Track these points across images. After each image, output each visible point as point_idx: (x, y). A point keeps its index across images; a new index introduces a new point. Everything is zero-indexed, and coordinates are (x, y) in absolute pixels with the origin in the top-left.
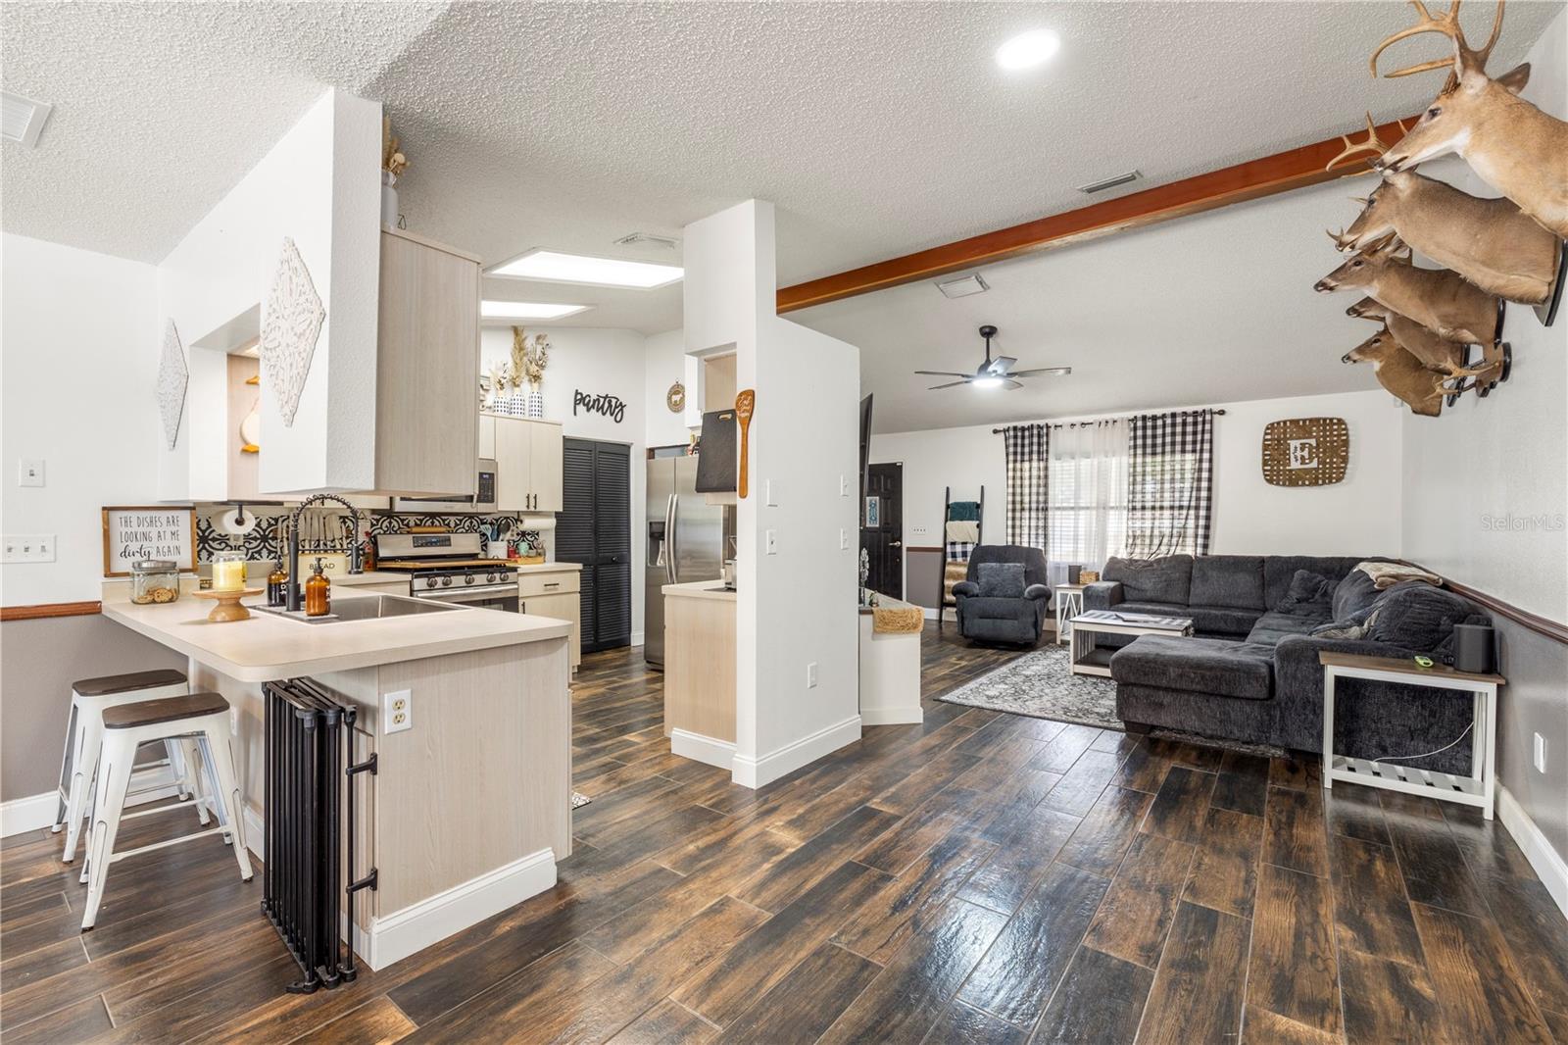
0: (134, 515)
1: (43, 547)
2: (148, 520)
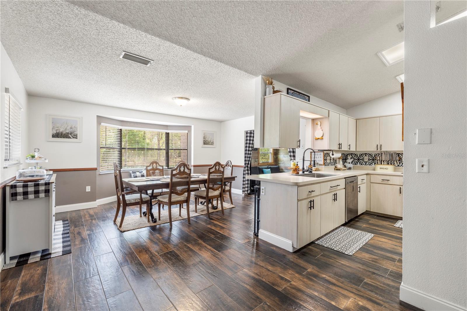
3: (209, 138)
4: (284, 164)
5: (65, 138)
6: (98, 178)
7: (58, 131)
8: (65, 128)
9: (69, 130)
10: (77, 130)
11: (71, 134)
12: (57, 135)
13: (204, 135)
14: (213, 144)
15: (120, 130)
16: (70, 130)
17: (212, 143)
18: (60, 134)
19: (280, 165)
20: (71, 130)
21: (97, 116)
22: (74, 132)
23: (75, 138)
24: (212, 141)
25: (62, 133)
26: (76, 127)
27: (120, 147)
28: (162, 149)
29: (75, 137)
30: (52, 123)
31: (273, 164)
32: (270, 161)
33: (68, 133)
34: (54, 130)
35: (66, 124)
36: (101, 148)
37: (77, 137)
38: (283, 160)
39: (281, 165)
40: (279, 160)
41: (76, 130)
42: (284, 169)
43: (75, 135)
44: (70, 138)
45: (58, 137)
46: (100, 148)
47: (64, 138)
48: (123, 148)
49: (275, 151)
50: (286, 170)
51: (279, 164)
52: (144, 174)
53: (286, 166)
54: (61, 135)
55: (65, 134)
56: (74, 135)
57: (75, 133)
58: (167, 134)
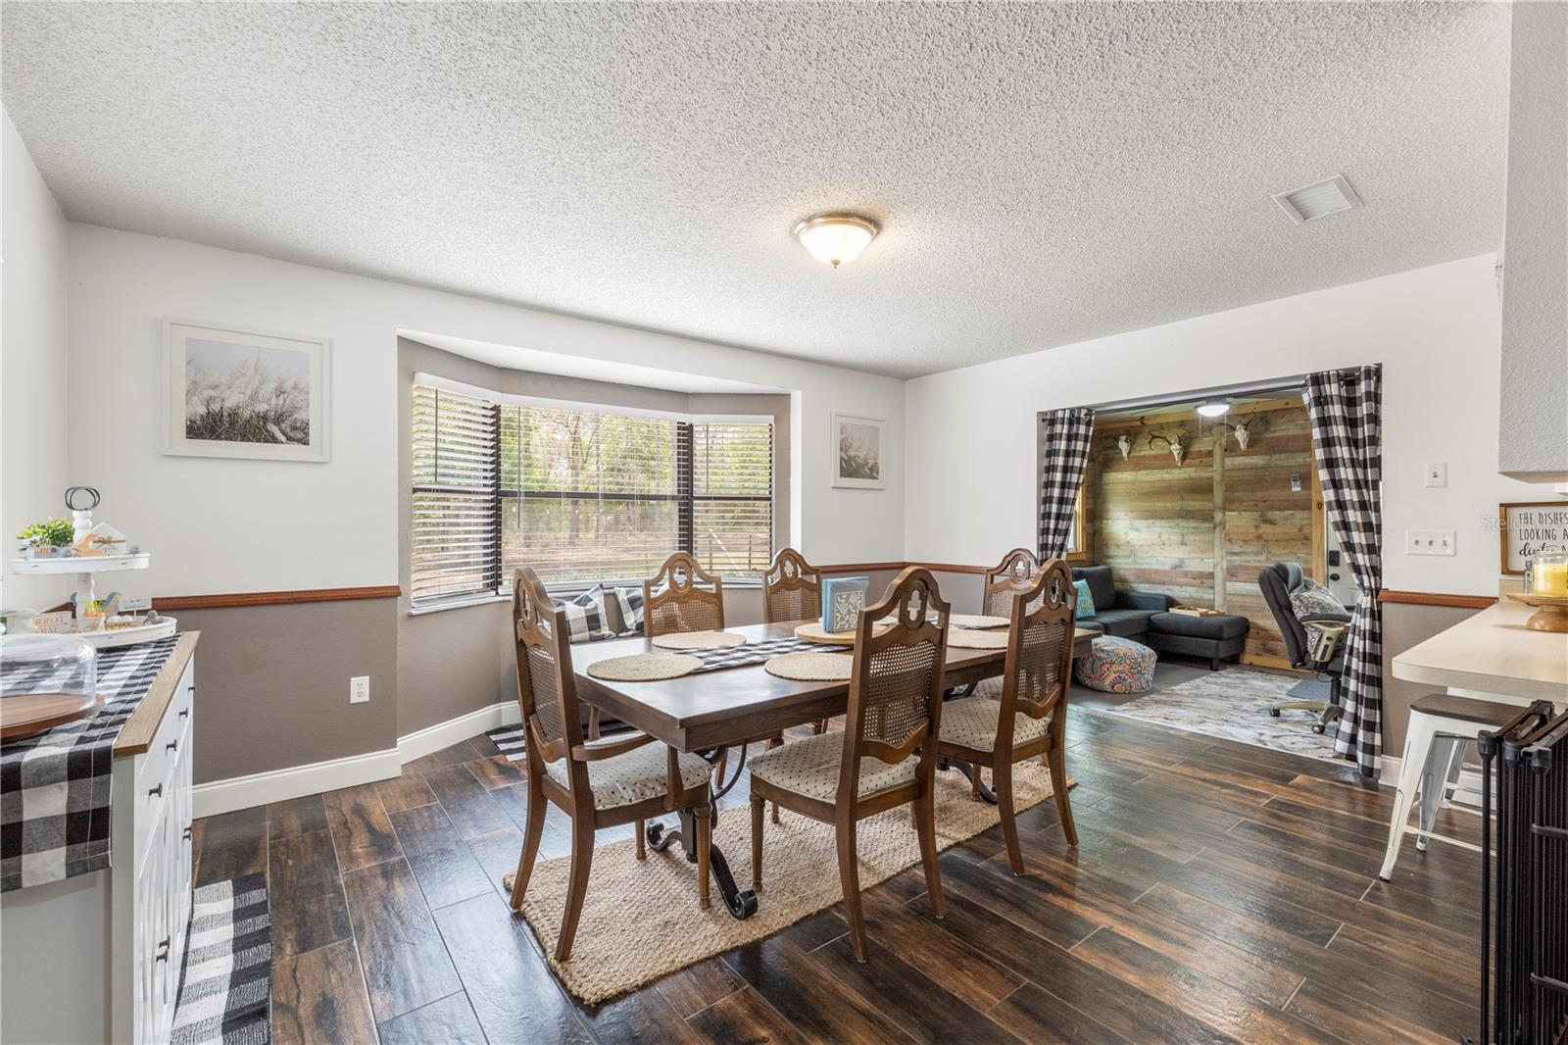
0: (1535, 511)
1: (1445, 542)
2: (1552, 516)
3: (859, 447)
4: (1131, 560)
5: (249, 440)
6: (404, 634)
7: (215, 407)
8: (248, 392)
9: (270, 399)
10: (306, 400)
11: (278, 420)
12: (210, 427)
13: (841, 433)
14: (875, 474)
15: (491, 409)
16: (273, 401)
17: (871, 469)
18: (226, 419)
19: (1111, 561)
20: (281, 401)
21: (401, 339)
22: (294, 409)
23: (299, 441)
24: (871, 462)
25: (234, 415)
26: (302, 386)
27: (492, 486)
28: (665, 498)
29: (299, 434)
30: (189, 363)
31: (1084, 557)
32: (1072, 546)
33: (265, 418)
34: (195, 399)
35: (256, 370)
36: (415, 490)
37: (307, 434)
38: (1128, 542)
39: (1118, 560)
40: (1110, 542)
41: (304, 404)
42: (1131, 578)
43: (299, 425)
44: (275, 440)
45: (218, 438)
46: (411, 491)
47: (244, 439)
48: (506, 494)
49: (1089, 507)
50: (1141, 583)
51: (1109, 557)
52: (596, 608)
53: (1143, 567)
54: (232, 424)
55: (248, 421)
56: (294, 428)
57: (299, 416)
58: (684, 429)
